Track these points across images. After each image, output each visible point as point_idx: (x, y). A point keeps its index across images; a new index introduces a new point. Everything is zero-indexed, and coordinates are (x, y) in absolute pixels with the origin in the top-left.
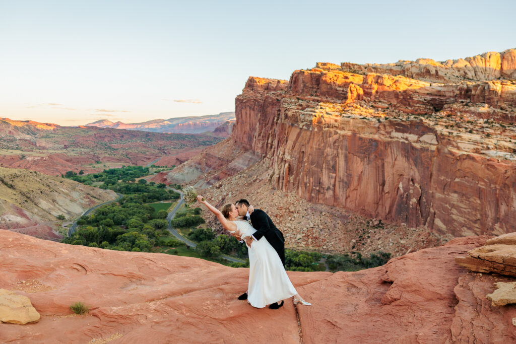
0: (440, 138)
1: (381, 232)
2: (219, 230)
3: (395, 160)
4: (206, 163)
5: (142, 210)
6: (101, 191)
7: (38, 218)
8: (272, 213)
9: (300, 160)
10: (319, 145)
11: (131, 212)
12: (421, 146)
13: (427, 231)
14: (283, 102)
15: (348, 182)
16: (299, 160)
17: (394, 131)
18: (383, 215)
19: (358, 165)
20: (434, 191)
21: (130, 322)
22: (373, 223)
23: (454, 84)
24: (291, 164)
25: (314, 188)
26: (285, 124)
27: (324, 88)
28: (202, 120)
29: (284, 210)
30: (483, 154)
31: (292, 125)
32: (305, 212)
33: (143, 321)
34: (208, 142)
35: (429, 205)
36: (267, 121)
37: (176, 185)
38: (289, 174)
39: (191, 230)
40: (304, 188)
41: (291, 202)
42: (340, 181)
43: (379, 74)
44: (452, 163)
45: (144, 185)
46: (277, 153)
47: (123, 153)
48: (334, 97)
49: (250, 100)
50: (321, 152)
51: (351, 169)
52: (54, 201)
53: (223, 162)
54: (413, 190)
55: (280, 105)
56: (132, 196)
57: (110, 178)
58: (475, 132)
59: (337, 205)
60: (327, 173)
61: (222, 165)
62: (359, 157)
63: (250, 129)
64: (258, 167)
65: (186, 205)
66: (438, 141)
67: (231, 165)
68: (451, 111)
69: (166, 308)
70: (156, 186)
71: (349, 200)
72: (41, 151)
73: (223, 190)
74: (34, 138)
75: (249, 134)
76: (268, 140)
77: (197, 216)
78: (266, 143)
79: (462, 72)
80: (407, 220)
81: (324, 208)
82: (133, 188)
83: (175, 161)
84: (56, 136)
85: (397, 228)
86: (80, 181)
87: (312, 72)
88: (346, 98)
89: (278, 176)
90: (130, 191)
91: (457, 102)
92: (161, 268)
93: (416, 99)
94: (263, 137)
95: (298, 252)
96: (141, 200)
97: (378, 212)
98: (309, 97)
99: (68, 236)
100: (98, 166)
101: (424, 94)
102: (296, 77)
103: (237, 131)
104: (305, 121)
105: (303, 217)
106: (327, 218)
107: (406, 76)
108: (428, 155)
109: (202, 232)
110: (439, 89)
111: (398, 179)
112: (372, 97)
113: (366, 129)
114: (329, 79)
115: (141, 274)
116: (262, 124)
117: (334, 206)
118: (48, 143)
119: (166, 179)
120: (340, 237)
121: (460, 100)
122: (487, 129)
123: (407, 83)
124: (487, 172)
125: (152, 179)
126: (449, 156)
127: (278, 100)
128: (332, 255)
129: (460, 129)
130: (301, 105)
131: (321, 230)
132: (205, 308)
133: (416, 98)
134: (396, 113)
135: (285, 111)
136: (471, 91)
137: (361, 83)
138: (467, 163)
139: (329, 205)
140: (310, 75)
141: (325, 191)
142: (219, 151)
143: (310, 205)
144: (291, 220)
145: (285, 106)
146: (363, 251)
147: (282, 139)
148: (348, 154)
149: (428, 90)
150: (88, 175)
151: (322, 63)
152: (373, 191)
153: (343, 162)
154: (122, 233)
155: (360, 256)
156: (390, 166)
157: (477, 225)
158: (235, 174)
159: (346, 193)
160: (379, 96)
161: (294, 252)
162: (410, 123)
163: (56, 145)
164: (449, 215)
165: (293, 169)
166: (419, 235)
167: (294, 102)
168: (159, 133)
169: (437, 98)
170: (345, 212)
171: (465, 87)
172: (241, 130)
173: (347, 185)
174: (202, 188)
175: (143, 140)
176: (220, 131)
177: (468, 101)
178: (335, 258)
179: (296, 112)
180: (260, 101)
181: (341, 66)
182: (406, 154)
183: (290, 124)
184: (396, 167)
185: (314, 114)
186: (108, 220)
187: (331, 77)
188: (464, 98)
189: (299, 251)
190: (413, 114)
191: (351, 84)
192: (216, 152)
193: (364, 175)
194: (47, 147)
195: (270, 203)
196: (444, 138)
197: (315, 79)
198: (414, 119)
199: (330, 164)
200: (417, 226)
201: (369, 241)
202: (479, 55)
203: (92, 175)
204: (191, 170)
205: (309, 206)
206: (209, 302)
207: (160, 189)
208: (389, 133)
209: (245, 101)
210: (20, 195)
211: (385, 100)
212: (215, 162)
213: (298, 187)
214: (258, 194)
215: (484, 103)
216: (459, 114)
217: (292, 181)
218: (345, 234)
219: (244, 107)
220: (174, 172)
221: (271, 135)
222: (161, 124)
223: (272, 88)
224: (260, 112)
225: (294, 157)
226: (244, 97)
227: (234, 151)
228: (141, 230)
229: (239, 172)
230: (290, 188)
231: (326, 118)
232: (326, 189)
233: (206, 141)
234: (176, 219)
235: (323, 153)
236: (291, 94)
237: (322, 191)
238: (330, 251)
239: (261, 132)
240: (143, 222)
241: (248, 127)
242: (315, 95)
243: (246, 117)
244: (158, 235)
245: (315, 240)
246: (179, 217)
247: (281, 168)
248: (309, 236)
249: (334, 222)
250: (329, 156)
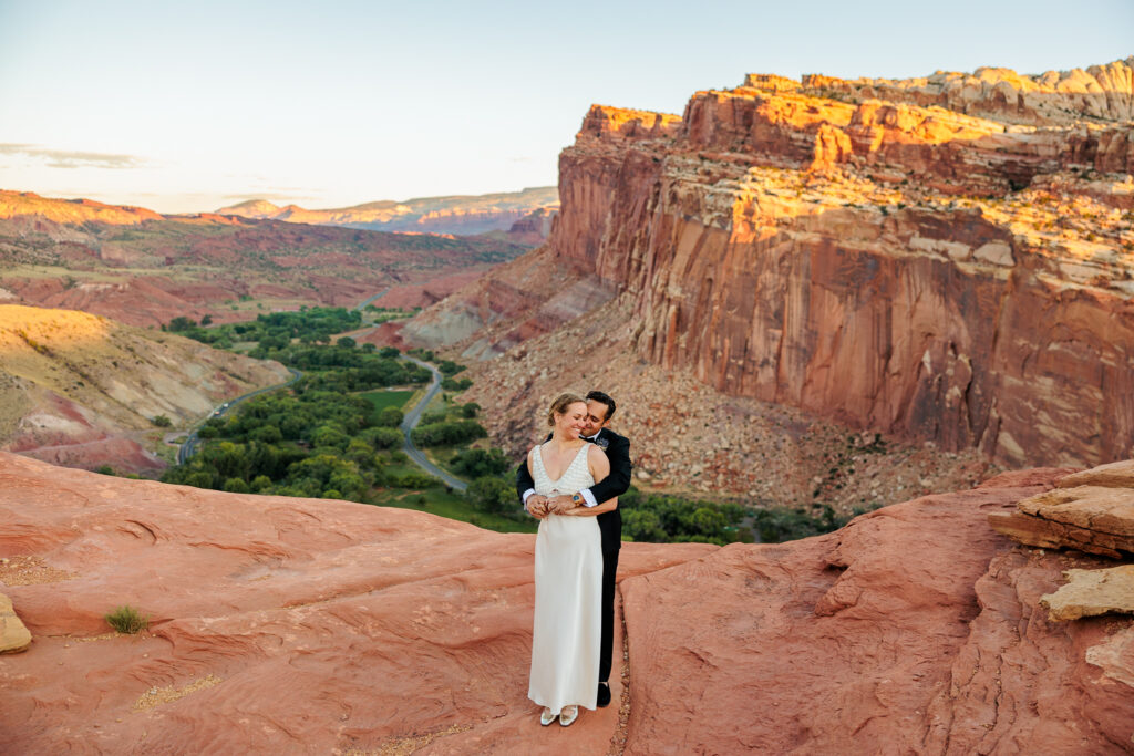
0: (1019, 250)
1: (879, 460)
2: (518, 453)
3: (918, 300)
4: (491, 303)
5: (345, 408)
6: (252, 363)
7: (107, 423)
8: (637, 415)
9: (704, 298)
10: (746, 264)
11: (319, 410)
12: (977, 270)
13: (981, 460)
14: (668, 164)
15: (808, 349)
16: (700, 299)
17: (917, 234)
18: (886, 423)
19: (833, 311)
20: (1002, 372)
21: (243, 651)
22: (861, 440)
23: (1059, 129)
24: (683, 306)
25: (733, 361)
26: (672, 216)
27: (761, 133)
28: (483, 204)
29: (664, 411)
30: (1116, 288)
31: (687, 218)
32: (711, 415)
34: (498, 254)
35: (988, 401)
36: (631, 208)
37: (422, 351)
38: (677, 330)
39: (456, 453)
40: (711, 362)
41: (681, 392)
42: (790, 348)
43: (888, 103)
44: (1043, 310)
45: (349, 351)
46: (651, 282)
47: (303, 277)
48: (785, 155)
49: (591, 160)
50: (750, 280)
51: (816, 318)
52: (144, 384)
53: (530, 300)
54: (955, 368)
55: (661, 172)
56: (324, 374)
57: (271, 335)
58: (1099, 239)
59: (784, 399)
60: (762, 326)
61: (526, 307)
62: (835, 292)
63: (591, 225)
64: (609, 314)
65: (445, 397)
66: (1014, 259)
67: (550, 307)
68: (1049, 190)
70: (378, 354)
71: (809, 389)
72: (112, 270)
73: (529, 363)
74: (95, 241)
75: (589, 238)
76: (631, 251)
77: (470, 420)
78: (627, 259)
79: (1078, 101)
80: (937, 434)
81: (754, 406)
82: (326, 358)
83: (419, 297)
84: (148, 235)
85: (914, 451)
86: (203, 340)
87: (735, 96)
88: (811, 158)
89: (652, 334)
90: (317, 364)
91: (1064, 169)
93: (969, 162)
94: (620, 244)
95: (693, 504)
96: (343, 385)
97: (874, 417)
98: (727, 154)
99: (178, 464)
100: (244, 306)
101: (989, 150)
102: (698, 109)
103: (561, 229)
104: (716, 210)
105: (706, 425)
106: (759, 428)
107: (950, 107)
108: (990, 290)
109: (480, 456)
110: (1025, 138)
111: (922, 343)
112: (871, 156)
113: (853, 230)
114: (773, 113)
116: (619, 214)
117: (775, 402)
118: (127, 251)
120: (788, 471)
121: (1071, 166)
122: (1128, 232)
123: (952, 125)
124: (1122, 328)
125: (368, 338)
126: (1039, 292)
127: (656, 160)
128: (769, 509)
129: (1068, 232)
130: (708, 173)
131: (746, 455)
133: (970, 158)
134: (924, 193)
135: (672, 185)
136: (1096, 144)
137: (846, 122)
138: (1078, 310)
139: (765, 401)
140: (730, 102)
141: (758, 369)
142: (520, 276)
143: (723, 400)
144: (679, 432)
145: (671, 174)
146: (837, 503)
147: (663, 249)
148: (811, 286)
149: (998, 142)
150: (223, 327)
151: (758, 76)
152: (864, 371)
153: (800, 304)
154: (299, 458)
155: (829, 515)
156: (905, 314)
157: (1092, 448)
158: (557, 329)
159: (805, 373)
160: (887, 154)
161: (685, 503)
162: (953, 217)
163: (148, 258)
164: (1031, 425)
165: (687, 319)
166: (964, 468)
167: (692, 165)
168: (383, 233)
169: (1018, 159)
170: (801, 415)
171: (1084, 134)
172: (572, 229)
173: (807, 355)
174: (482, 358)
175: (347, 248)
176: (524, 230)
177: (1089, 167)
178: (774, 517)
179: (696, 188)
180: (614, 161)
181: (803, 84)
182: (942, 288)
183: (682, 216)
184: (918, 316)
185: (736, 193)
186: (269, 427)
187: (779, 109)
188: (1080, 161)
189: (696, 501)
190: (960, 196)
191: (824, 126)
192: (514, 278)
193: (845, 332)
194: (127, 260)
195: (633, 395)
196: (1028, 253)
197: (742, 113)
198: (964, 207)
199: (769, 307)
200: (959, 448)
201: (851, 480)
202: (1120, 60)
203: (232, 328)
204: (457, 317)
205: (720, 403)
206: (428, 608)
207: (387, 361)
208: (906, 239)
209: (579, 162)
210: (66, 370)
211: (899, 163)
212: (512, 301)
213: (696, 362)
214: (607, 374)
215: (1125, 172)
216: (1066, 197)
217: (683, 345)
218: (798, 464)
219: (578, 176)
220: (419, 323)
221: (638, 240)
222: (389, 211)
223: (642, 133)
224: (616, 186)
225: (689, 291)
226: (579, 152)
227: (554, 277)
228: (344, 450)
229: (564, 324)
230: (679, 361)
231: (764, 202)
232: (759, 363)
233: (492, 253)
234: (422, 428)
235: (755, 283)
236: (685, 147)
237: (750, 368)
238: (765, 502)
239: (616, 235)
240: (348, 434)
241: (587, 222)
242: (739, 149)
243: (583, 198)
244: (382, 462)
245: (732, 478)
246: (429, 423)
247: (659, 317)
248: (718, 467)
249: (775, 438)
250: (768, 289)
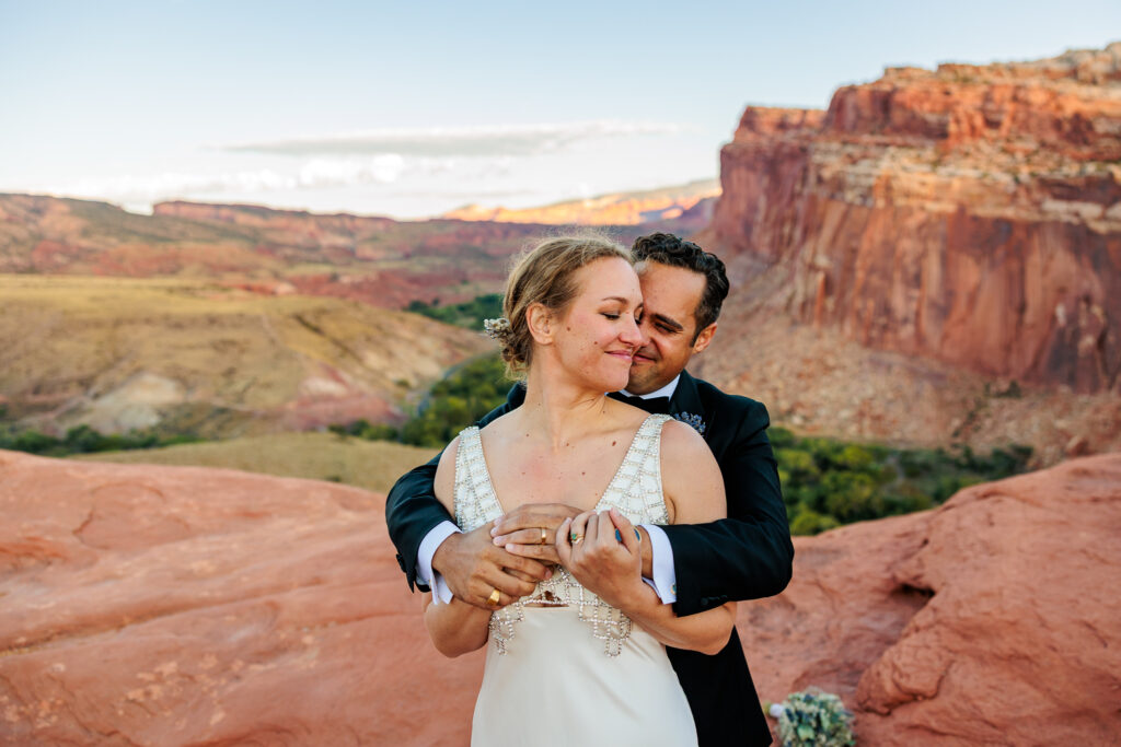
1: (1015, 404)
3: (1050, 258)
6: (471, 334)
7: (363, 385)
8: (791, 369)
9: (848, 265)
10: (887, 232)
12: (1109, 228)
13: (1116, 402)
14: (815, 151)
15: (946, 307)
16: (844, 266)
17: (1049, 198)
18: (1021, 371)
19: (969, 271)
22: (998, 386)
24: (830, 273)
25: (877, 320)
26: (819, 196)
27: (898, 117)
29: (814, 366)
31: (832, 197)
32: (858, 368)
36: (782, 191)
38: (825, 295)
40: (856, 321)
42: (928, 306)
43: (1019, 81)
46: (801, 254)
48: (920, 134)
49: (745, 152)
50: (889, 248)
51: (953, 279)
52: (390, 354)
54: (1088, 319)
55: (808, 159)
59: (923, 352)
60: (902, 288)
62: (971, 255)
63: (747, 208)
64: (764, 283)
71: (948, 342)
72: (364, 265)
74: (352, 243)
75: (746, 219)
78: (778, 236)
80: (1072, 380)
81: (896, 359)
85: (1049, 395)
86: (435, 318)
87: (875, 88)
88: (945, 135)
89: (803, 300)
93: (1101, 130)
94: (772, 222)
95: (841, 445)
97: (1009, 365)
98: (868, 137)
99: (417, 416)
100: (464, 289)
102: (839, 102)
103: (722, 212)
104: (858, 187)
105: (854, 376)
107: (1080, 81)
111: (1055, 298)
112: (1004, 131)
113: (987, 198)
114: (909, 99)
116: (771, 198)
117: (916, 354)
118: (376, 250)
120: (928, 415)
123: (1082, 96)
127: (803, 148)
128: (911, 449)
130: (850, 156)
131: (890, 402)
133: (1102, 126)
134: (1055, 161)
135: (818, 169)
137: (978, 103)
139: (906, 354)
140: (870, 94)
141: (899, 326)
143: (868, 354)
145: (817, 160)
146: (975, 442)
147: (811, 225)
148: (948, 251)
150: (449, 307)
151: (896, 68)
152: (998, 324)
153: (937, 267)
155: (968, 453)
156: (1039, 271)
159: (943, 329)
161: (834, 445)
162: (1085, 182)
165: (835, 283)
166: (1097, 410)
167: (836, 150)
170: (940, 366)
172: (730, 212)
173: (943, 311)
178: (917, 456)
180: (766, 151)
181: (938, 72)
182: (1075, 246)
183: (828, 195)
184: (1051, 273)
185: (876, 172)
187: (913, 95)
189: (845, 443)
190: (1092, 162)
191: (957, 106)
193: (981, 291)
194: (376, 257)
195: (787, 351)
197: (881, 102)
198: (1095, 172)
199: (908, 271)
200: (1093, 392)
201: (989, 422)
203: (456, 307)
205: (865, 357)
208: (1037, 204)
209: (737, 155)
210: (332, 345)
211: (1030, 133)
213: (843, 319)
214: (764, 335)
217: (831, 308)
218: (938, 409)
219: (735, 167)
223: (791, 126)
224: (768, 173)
225: (835, 260)
226: (737, 147)
230: (828, 321)
231: (902, 178)
232: (900, 321)
235: (894, 251)
237: (892, 326)
238: (907, 443)
239: (770, 214)
241: (744, 205)
242: (879, 132)
243: (740, 185)
245: (877, 423)
247: (808, 283)
248: (864, 413)
250: (907, 256)
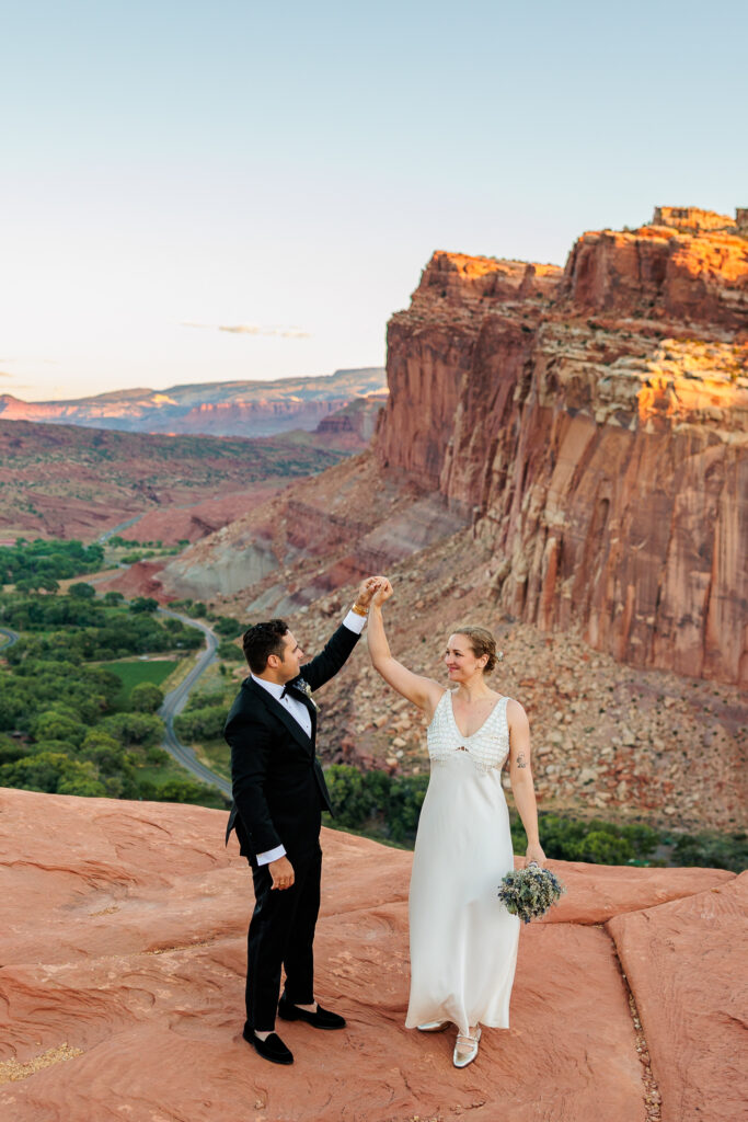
2: (328, 751)
4: (290, 534)
5: (80, 684)
9: (597, 527)
10: (659, 477)
11: (43, 688)
14: (544, 336)
16: (591, 528)
21: (102, 1011)
24: (566, 539)
25: (639, 617)
26: (551, 409)
27: (677, 291)
28: (277, 394)
29: (539, 690)
31: (573, 412)
32: (608, 696)
33: (141, 1008)
34: (296, 463)
36: (491, 399)
37: (189, 603)
38: (558, 573)
40: (608, 619)
41: (564, 662)
42: (723, 598)
45: (86, 603)
46: (521, 505)
47: (20, 498)
48: (713, 321)
49: (433, 329)
50: (663, 502)
53: (345, 530)
55: (534, 347)
56: (49, 637)
59: (714, 674)
60: (682, 568)
61: (339, 541)
63: (434, 423)
64: (459, 550)
65: (223, 670)
67: (372, 540)
69: (214, 972)
70: (126, 607)
75: (430, 440)
76: (491, 460)
78: (485, 471)
81: (671, 683)
82: (54, 612)
83: (186, 525)
87: (640, 239)
89: (522, 579)
90: (40, 621)
92: (186, 848)
94: (475, 450)
95: (583, 825)
96: (77, 652)
98: (629, 320)
102: (587, 255)
103: (390, 428)
104: (613, 400)
105: (602, 711)
106: (679, 715)
114: (695, 262)
115: (126, 865)
116: (474, 407)
117: (702, 676)
119: (157, 585)
120: (720, 779)
125: (113, 584)
127: (526, 329)
128: (694, 834)
130: (602, 348)
131: (660, 755)
132: (338, 971)
135: (550, 365)
139: (686, 676)
140: (633, 248)
141: (676, 629)
142: (331, 496)
143: (625, 674)
144: (562, 721)
145: (548, 350)
147: (536, 457)
151: (673, 210)
153: (736, 535)
154: (14, 757)
158: (384, 571)
161: (571, 825)
165: (573, 557)
167: (579, 337)
168: (135, 434)
170: (738, 696)
172: (406, 427)
175: (83, 456)
176: (336, 430)
178: (703, 846)
179: (585, 370)
180: (467, 331)
181: (737, 221)
183: (565, 409)
185: (643, 376)
187: (703, 257)
189: (587, 821)
192: (323, 497)
197: (651, 263)
199: (692, 540)
204: (241, 554)
205: (621, 678)
206: (347, 955)
207: (140, 617)
209: (417, 332)
212: (319, 531)
213: (587, 614)
217: (568, 595)
218: (735, 768)
219: (415, 353)
220: (186, 563)
221: (501, 443)
222: (144, 403)
223: (507, 291)
224: (469, 368)
225: (575, 517)
226: (416, 319)
227: (379, 497)
228: (78, 746)
229: (395, 565)
230: (561, 617)
231: (684, 389)
232: (679, 621)
233: (290, 463)
234: (189, 714)
235: (670, 506)
236: (569, 311)
237: (665, 629)
238: (688, 824)
239: (470, 436)
240: (84, 722)
241: (427, 418)
242: (647, 313)
243: (422, 384)
244: (132, 763)
245: (639, 788)
246: (200, 708)
247: (532, 554)
248: (619, 772)
249: (702, 731)
250: (691, 514)
